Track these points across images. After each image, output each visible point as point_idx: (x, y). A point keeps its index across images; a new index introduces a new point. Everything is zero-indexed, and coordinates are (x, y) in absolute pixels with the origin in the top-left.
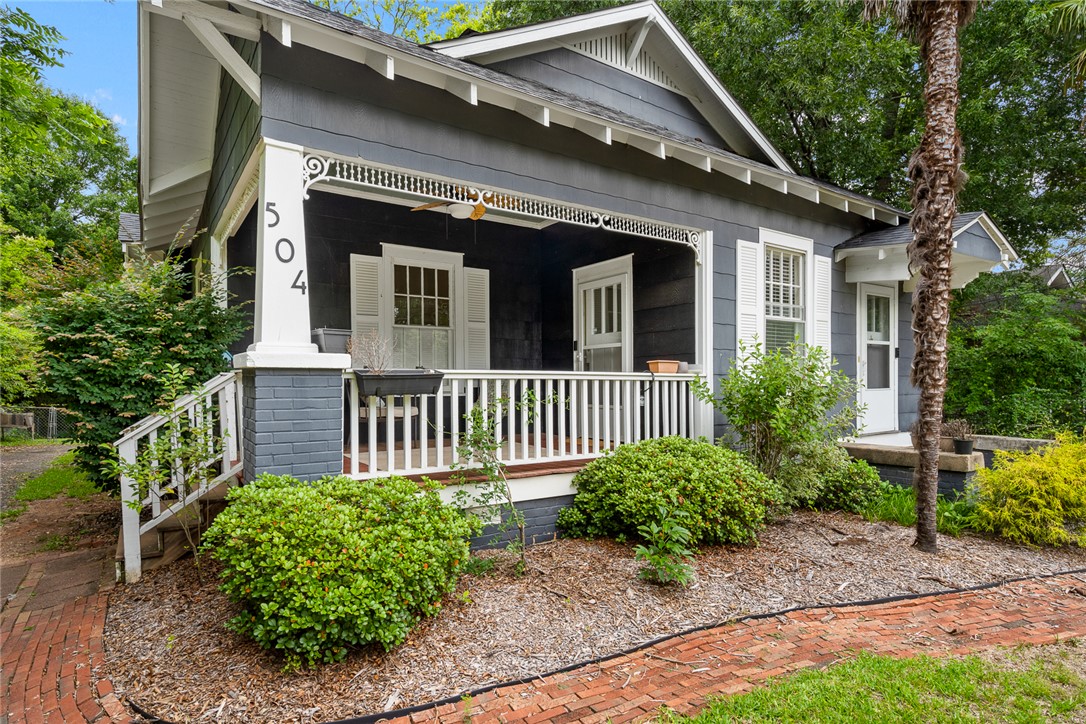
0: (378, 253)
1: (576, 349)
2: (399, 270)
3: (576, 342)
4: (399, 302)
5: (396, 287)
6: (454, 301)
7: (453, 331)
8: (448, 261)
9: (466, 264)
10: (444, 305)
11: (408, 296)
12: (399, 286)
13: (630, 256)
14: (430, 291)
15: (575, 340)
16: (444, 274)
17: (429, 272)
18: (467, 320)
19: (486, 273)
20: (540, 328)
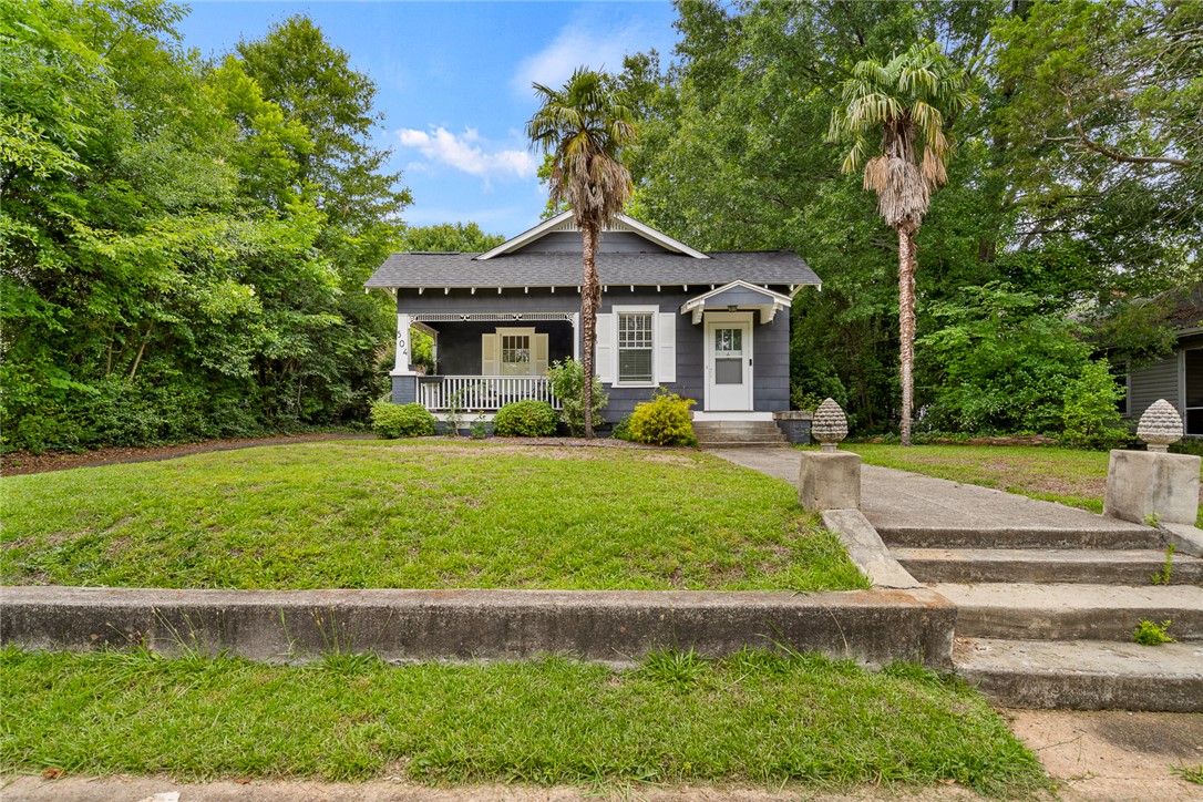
0: (494, 332)
2: (505, 338)
4: (505, 353)
5: (503, 347)
6: (531, 350)
8: (529, 332)
9: (537, 333)
10: (526, 352)
11: (509, 350)
12: (505, 346)
14: (520, 346)
16: (527, 338)
17: (520, 338)
19: (547, 335)
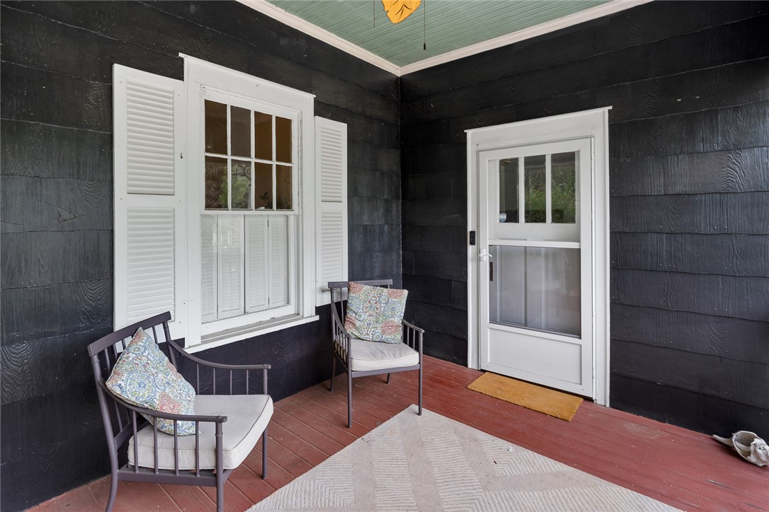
1: (473, 243)
2: (214, 112)
3: (473, 233)
5: (207, 143)
6: (301, 168)
7: (297, 217)
8: (292, 103)
9: (318, 112)
10: (285, 174)
11: (229, 157)
13: (606, 109)
14: (263, 152)
15: (470, 229)
16: (284, 125)
17: (264, 121)
18: (319, 198)
19: (343, 128)
20: (400, 208)
